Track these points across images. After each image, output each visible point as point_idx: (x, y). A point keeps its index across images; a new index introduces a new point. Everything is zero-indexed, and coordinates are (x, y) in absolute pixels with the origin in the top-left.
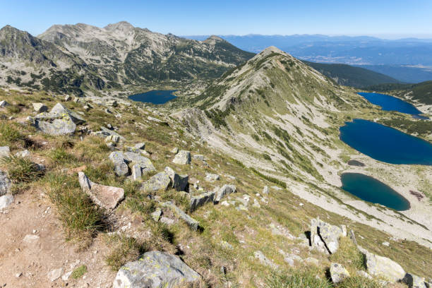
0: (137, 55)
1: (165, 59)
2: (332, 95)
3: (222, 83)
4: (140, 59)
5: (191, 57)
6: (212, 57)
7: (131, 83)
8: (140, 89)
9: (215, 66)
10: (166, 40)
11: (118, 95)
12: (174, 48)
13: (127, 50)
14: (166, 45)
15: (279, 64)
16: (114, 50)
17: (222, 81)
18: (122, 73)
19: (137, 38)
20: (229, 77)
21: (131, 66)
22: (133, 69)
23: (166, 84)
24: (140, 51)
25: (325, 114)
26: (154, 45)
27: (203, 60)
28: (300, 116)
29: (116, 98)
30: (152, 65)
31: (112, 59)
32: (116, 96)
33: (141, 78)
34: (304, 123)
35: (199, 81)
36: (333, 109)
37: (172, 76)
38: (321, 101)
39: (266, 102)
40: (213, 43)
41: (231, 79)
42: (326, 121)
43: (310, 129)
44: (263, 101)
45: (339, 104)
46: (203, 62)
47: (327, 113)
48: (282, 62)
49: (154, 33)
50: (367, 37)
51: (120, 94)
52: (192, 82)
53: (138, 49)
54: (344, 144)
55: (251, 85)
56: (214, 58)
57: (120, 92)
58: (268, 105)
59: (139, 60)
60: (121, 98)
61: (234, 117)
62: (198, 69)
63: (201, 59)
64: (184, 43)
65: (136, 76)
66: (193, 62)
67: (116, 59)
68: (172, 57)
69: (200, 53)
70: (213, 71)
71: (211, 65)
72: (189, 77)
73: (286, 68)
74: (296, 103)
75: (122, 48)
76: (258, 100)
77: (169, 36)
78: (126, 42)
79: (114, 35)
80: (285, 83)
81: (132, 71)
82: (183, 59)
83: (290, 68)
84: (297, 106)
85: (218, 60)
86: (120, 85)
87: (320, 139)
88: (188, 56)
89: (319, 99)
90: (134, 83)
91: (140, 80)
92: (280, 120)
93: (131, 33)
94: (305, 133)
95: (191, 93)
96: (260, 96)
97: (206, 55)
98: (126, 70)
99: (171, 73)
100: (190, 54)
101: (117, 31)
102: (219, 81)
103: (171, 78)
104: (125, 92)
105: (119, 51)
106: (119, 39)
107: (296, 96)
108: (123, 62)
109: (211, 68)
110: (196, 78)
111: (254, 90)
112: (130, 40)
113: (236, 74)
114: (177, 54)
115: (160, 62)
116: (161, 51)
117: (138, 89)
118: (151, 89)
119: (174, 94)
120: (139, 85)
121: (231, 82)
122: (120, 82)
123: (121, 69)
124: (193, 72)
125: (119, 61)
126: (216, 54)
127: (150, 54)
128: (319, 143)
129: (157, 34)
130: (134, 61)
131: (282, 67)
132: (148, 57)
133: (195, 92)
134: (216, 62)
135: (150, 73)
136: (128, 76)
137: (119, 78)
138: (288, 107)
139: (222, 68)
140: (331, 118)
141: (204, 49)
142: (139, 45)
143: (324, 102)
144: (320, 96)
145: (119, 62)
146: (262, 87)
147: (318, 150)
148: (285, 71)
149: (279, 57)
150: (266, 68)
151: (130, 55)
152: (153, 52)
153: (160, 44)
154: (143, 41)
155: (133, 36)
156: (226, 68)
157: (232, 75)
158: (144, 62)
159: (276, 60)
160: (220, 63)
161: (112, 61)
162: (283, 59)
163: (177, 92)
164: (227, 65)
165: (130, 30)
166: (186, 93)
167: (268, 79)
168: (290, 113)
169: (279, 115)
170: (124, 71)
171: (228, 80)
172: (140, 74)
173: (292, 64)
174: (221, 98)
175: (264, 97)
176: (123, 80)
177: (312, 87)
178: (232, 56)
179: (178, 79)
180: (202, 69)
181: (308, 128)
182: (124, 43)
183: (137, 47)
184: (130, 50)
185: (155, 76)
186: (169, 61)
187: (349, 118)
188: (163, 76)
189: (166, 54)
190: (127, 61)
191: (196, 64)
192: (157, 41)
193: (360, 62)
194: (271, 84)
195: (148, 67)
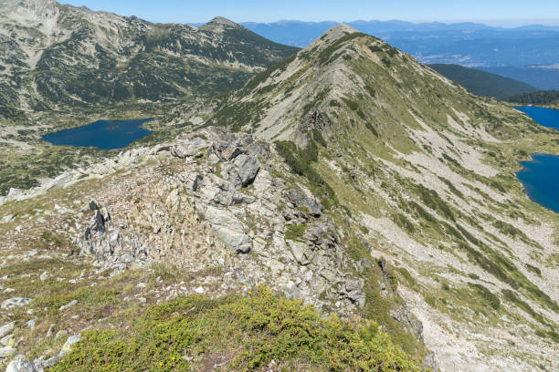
0: (63, 54)
1: (124, 60)
2: (477, 110)
3: (249, 99)
4: (69, 61)
5: (178, 55)
6: (219, 54)
7: (49, 109)
8: (68, 119)
9: (226, 71)
10: (125, 25)
11: (16, 134)
12: (141, 39)
13: (42, 45)
14: (125, 34)
15: (369, 52)
16: (12, 44)
17: (248, 93)
18: (29, 89)
19: (64, 22)
20: (261, 85)
21: (51, 74)
22: (54, 81)
23: (127, 107)
24: (69, 47)
25: (479, 148)
26: (101, 36)
27: (203, 61)
28: (441, 156)
29: (11, 141)
30: (97, 72)
31: (8, 61)
32: (11, 136)
33: (74, 97)
34: (453, 170)
35: (198, 99)
36: (488, 139)
37: (140, 93)
38: (460, 121)
39: (369, 126)
40: (220, 30)
41: (268, 89)
42: (485, 162)
43: (468, 182)
44: (362, 124)
45: (495, 128)
46: (201, 65)
47: (481, 145)
48: (374, 49)
49: (99, 13)
50: (470, 24)
51: (21, 132)
52: (183, 102)
53: (65, 43)
54: (546, 210)
55: (327, 90)
56: (224, 58)
57: (22, 128)
58: (375, 133)
59: (67, 62)
60: (23, 140)
61: (332, 164)
62: (192, 76)
63: (197, 58)
64: (162, 31)
65: (61, 94)
66: (183, 64)
67: (17, 61)
68: (139, 57)
69: (195, 49)
70: (224, 79)
71: (219, 69)
72: (177, 93)
73: (384, 61)
74: (422, 129)
75: (31, 42)
76: (352, 121)
77: (131, 20)
78: (41, 30)
79: (13, 16)
80: (388, 87)
81: (52, 85)
82: (162, 60)
83: (391, 59)
84: (425, 134)
85: (232, 60)
86: (22, 112)
87: (499, 204)
88: (171, 53)
89: (456, 119)
90: (57, 109)
91: (70, 103)
92: (409, 167)
93: (50, 13)
94: (466, 192)
95: (182, 122)
96: (354, 113)
97: (207, 51)
98: (39, 83)
99: (137, 86)
100: (175, 50)
101: (20, 9)
102: (241, 95)
103: (138, 96)
104: (35, 128)
105: (24, 47)
106: (25, 24)
107: (416, 113)
108: (33, 68)
109: (219, 75)
110: (190, 94)
111: (340, 101)
112: (50, 25)
113: (277, 80)
114: (148, 50)
115: (113, 66)
116: (116, 45)
117: (64, 119)
118: (94, 118)
119: (145, 126)
120: (68, 112)
121: (269, 95)
122: (24, 106)
123: (28, 80)
124: (184, 84)
125: (24, 65)
126: (227, 49)
127: (92, 51)
128: (500, 212)
129: (107, 13)
130: (57, 65)
131: (375, 58)
132: (89, 57)
133: (191, 120)
134: (227, 64)
135: (92, 87)
136: (44, 94)
137: (22, 99)
138: (411, 137)
139: (239, 76)
140: (492, 155)
141: (203, 40)
142: (67, 34)
143: (467, 125)
144: (457, 113)
145: (24, 68)
146: (353, 93)
147: (513, 232)
148: (381, 65)
149: (364, 39)
150: (348, 58)
151: (48, 53)
152: (98, 47)
153: (112, 32)
154: (76, 28)
155: (56, 18)
156: (250, 75)
157: (268, 82)
158: (80, 67)
159: (360, 45)
160: (236, 65)
161: (8, 67)
162: (374, 44)
163: (152, 123)
164: (250, 69)
165: (48, 7)
166: (173, 123)
167: (359, 79)
168: (419, 150)
169: (401, 155)
170: (34, 85)
171: (261, 92)
172: (70, 90)
173: (393, 52)
174: (255, 126)
175: (361, 115)
176: (30, 103)
177: (439, 96)
178: (256, 53)
179: (154, 98)
180: (202, 78)
181: (464, 180)
182: (35, 32)
183: (63, 39)
184: (48, 44)
185: (103, 93)
186: (132, 63)
187: (523, 153)
188: (121, 93)
189: (126, 52)
190: (41, 65)
191: (188, 68)
192: (107, 26)
193: (468, 62)
194: (367, 88)
195: (87, 76)
